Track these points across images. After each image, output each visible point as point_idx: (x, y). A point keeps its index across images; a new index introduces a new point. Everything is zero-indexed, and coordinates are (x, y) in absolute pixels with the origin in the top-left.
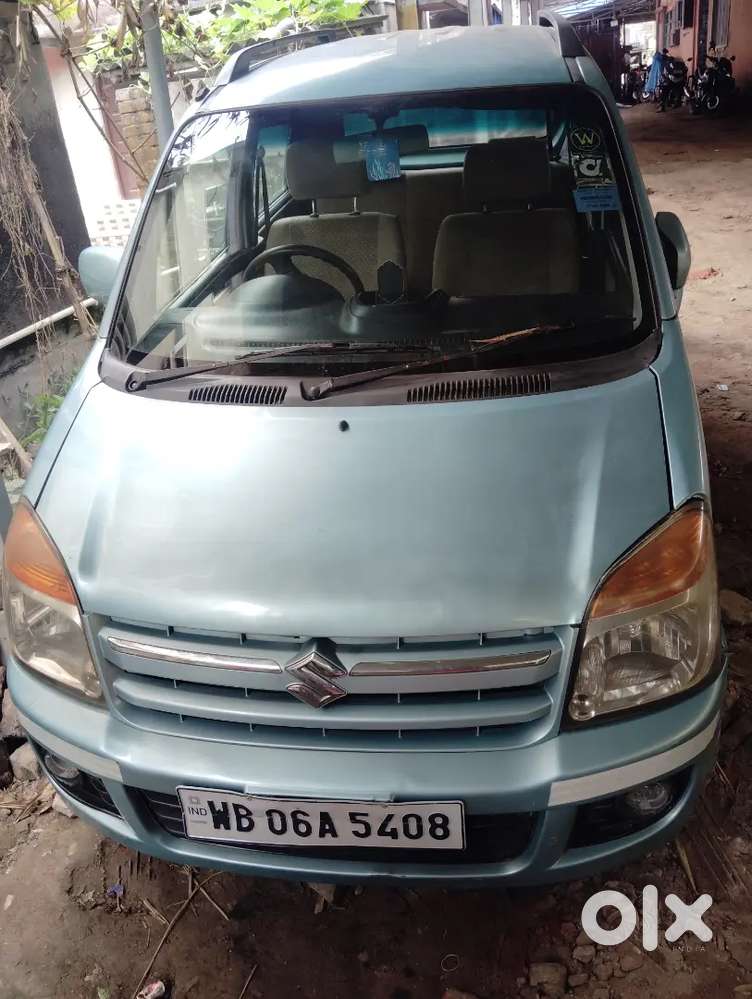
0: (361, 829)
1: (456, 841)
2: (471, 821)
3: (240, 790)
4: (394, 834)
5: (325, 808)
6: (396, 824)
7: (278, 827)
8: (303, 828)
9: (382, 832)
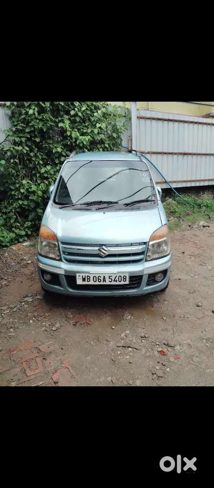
0: (110, 280)
1: (127, 282)
2: (131, 277)
3: (89, 273)
4: (116, 281)
5: (104, 275)
6: (117, 279)
7: (95, 280)
8: (100, 280)
9: (114, 281)
